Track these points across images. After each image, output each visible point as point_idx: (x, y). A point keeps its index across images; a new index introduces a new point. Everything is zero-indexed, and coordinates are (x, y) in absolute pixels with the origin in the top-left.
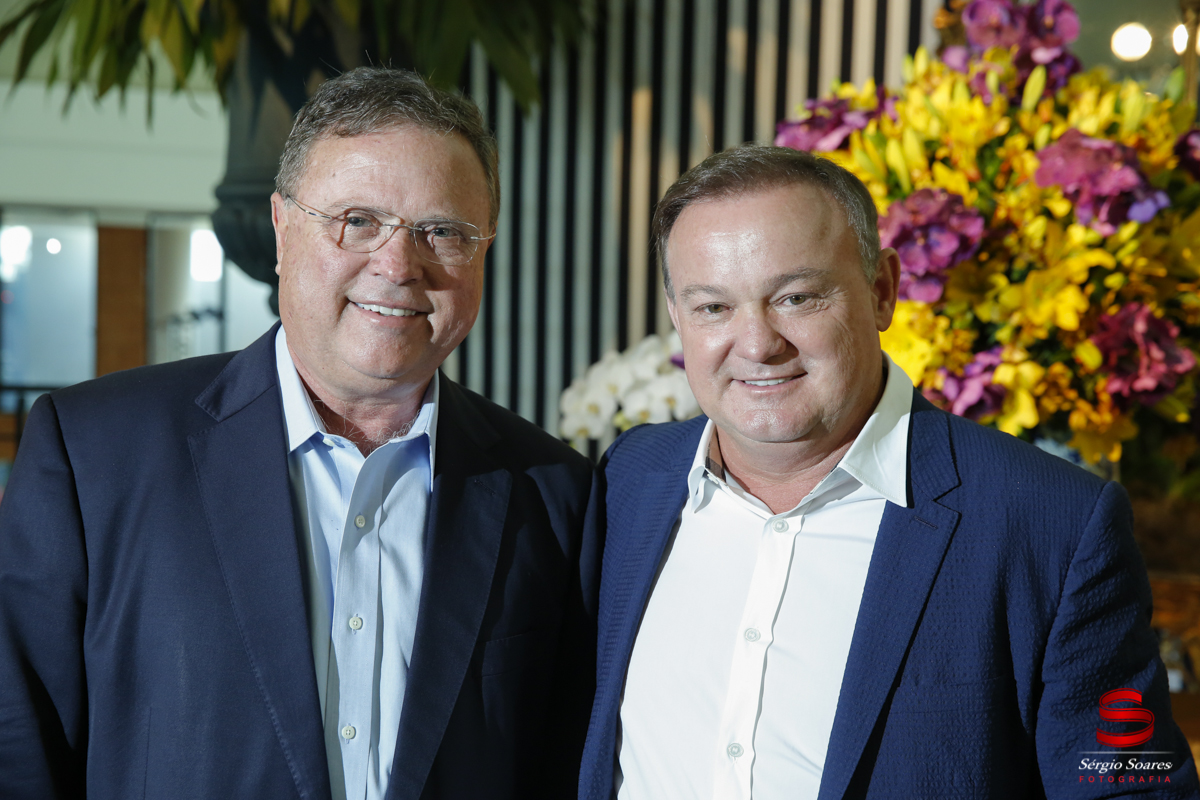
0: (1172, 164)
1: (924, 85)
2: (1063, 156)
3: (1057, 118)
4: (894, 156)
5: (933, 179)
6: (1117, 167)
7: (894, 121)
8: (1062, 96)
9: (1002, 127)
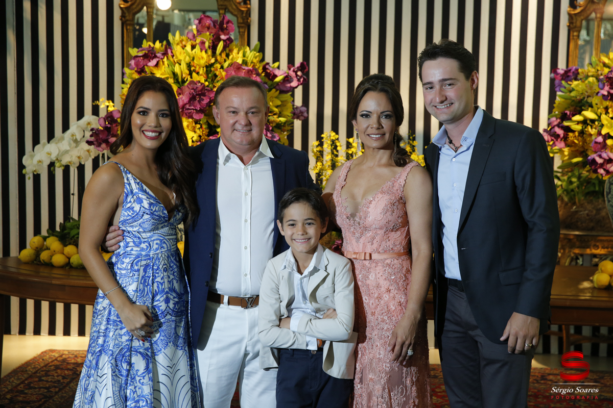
0: (263, 75)
1: (181, 45)
2: (235, 71)
3: (226, 58)
4: (177, 69)
5: (191, 78)
6: (255, 76)
7: (173, 56)
8: (227, 51)
9: (213, 60)
